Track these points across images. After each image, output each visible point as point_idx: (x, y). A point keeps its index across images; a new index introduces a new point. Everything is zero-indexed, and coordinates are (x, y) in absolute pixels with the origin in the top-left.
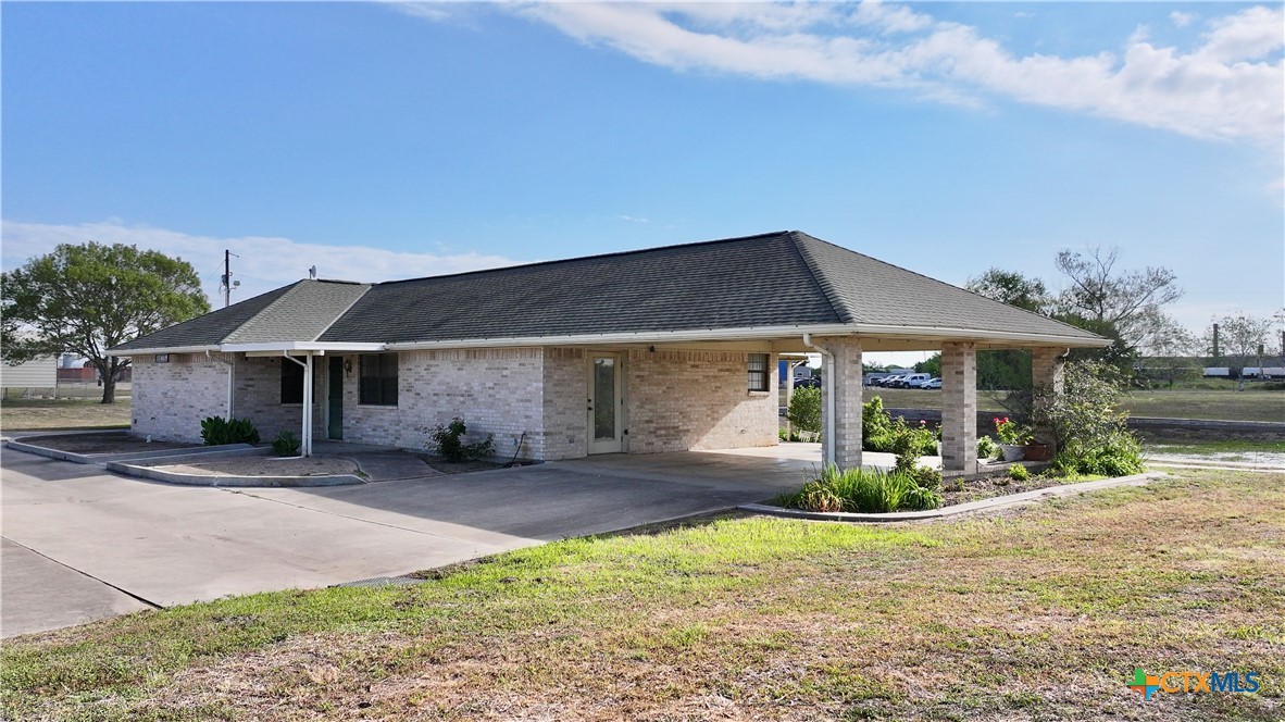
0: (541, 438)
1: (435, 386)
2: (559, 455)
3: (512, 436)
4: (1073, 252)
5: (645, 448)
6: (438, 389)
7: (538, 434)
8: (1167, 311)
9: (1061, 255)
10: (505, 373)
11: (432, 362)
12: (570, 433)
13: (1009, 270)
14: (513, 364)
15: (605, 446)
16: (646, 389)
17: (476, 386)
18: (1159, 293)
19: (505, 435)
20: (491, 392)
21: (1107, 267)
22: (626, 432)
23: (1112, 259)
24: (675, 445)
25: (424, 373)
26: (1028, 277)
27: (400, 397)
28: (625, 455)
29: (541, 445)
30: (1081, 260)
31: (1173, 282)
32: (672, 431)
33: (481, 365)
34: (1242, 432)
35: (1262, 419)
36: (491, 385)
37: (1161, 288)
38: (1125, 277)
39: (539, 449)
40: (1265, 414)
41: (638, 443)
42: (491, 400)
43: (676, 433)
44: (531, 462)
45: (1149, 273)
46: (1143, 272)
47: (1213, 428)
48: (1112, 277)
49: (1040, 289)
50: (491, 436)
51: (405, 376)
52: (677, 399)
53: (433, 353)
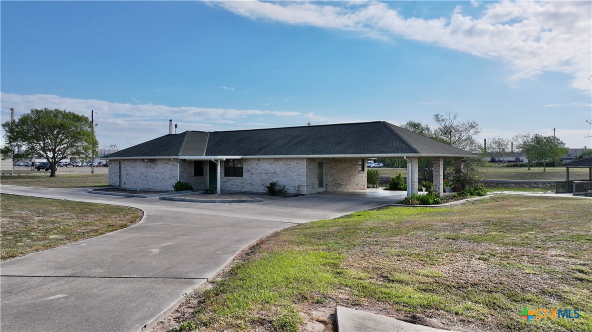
0: (305, 187)
1: (260, 170)
2: (310, 193)
3: (293, 187)
4: (440, 115)
5: (332, 190)
6: (261, 171)
7: (304, 186)
8: (474, 137)
9: (436, 116)
10: (290, 166)
11: (259, 162)
12: (313, 185)
13: (416, 121)
14: (294, 163)
15: (321, 190)
16: (332, 171)
17: (278, 170)
18: (472, 131)
19: (290, 186)
20: (284, 172)
21: (453, 121)
22: (327, 185)
23: (455, 117)
24: (340, 189)
25: (254, 166)
26: (423, 124)
27: (244, 174)
28: (326, 192)
29: (305, 189)
30: (443, 118)
31: (478, 127)
32: (339, 185)
33: (281, 163)
34: (502, 184)
35: (509, 178)
36: (284, 170)
37: (473, 129)
38: (459, 125)
39: (304, 190)
40: (510, 177)
41: (330, 189)
42: (284, 175)
43: (340, 185)
44: (303, 195)
45: (469, 123)
46: (466, 123)
47: (492, 182)
48: (455, 125)
49: (428, 129)
50: (284, 187)
51: (246, 167)
52: (340, 174)
53: (259, 159)
